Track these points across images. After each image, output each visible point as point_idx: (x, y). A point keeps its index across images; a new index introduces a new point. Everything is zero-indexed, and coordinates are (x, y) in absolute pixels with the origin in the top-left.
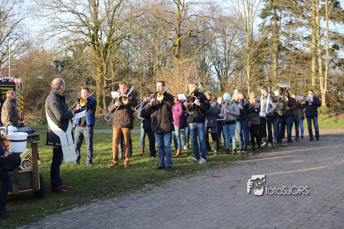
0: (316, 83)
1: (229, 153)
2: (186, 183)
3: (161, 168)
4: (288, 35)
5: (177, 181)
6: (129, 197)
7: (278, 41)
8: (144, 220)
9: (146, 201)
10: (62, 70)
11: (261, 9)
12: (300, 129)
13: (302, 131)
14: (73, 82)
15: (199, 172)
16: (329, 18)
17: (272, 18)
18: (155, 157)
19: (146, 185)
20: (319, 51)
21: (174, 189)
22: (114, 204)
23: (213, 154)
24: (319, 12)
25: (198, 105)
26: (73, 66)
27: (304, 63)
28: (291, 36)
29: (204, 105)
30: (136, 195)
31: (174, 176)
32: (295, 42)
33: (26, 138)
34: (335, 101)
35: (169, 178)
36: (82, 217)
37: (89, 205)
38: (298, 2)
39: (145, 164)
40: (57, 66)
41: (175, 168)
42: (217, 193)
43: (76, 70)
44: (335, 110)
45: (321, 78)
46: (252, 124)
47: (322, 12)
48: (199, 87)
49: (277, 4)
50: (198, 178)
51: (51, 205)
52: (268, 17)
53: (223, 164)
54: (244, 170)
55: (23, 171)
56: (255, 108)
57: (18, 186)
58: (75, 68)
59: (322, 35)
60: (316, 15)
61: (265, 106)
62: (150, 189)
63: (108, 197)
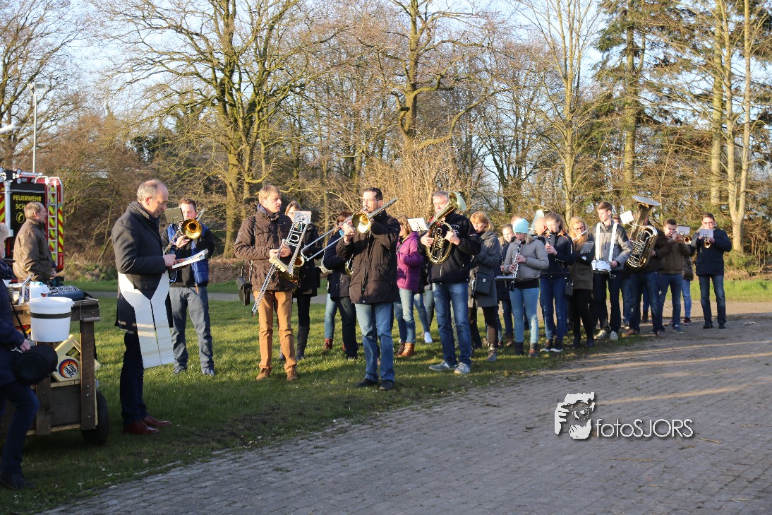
0: (720, 198)
1: (523, 353)
2: (424, 419)
3: (369, 383)
4: (658, 89)
5: (404, 413)
6: (297, 447)
7: (636, 102)
8: (330, 498)
9: (335, 457)
10: (151, 160)
11: (599, 29)
12: (682, 302)
13: (688, 307)
14: (176, 185)
15: (453, 393)
16: (751, 52)
17: (624, 52)
18: (356, 358)
19: (335, 421)
20: (729, 127)
21: (397, 430)
22: (262, 462)
23: (487, 354)
24: (731, 38)
25: (453, 245)
26: (175, 150)
27: (693, 154)
28: (666, 91)
29: (467, 244)
30: (310, 443)
31: (397, 403)
32: (675, 104)
33: (69, 310)
34: (763, 239)
35: (387, 407)
36: (190, 489)
37: (206, 464)
38: (683, 16)
39: (332, 372)
40: (141, 150)
41: (401, 385)
42: (494, 443)
43: (181, 159)
44: (762, 260)
45: (731, 188)
46: (576, 288)
47: (736, 39)
48: (458, 203)
49: (635, 20)
50: (452, 408)
51: (122, 461)
52: (615, 48)
53: (508, 377)
54: (556, 390)
55: (61, 385)
56: (582, 252)
57: (49, 417)
58: (181, 153)
59: (737, 89)
60: (723, 45)
61: (606, 247)
62: (344, 431)
63: (249, 446)
